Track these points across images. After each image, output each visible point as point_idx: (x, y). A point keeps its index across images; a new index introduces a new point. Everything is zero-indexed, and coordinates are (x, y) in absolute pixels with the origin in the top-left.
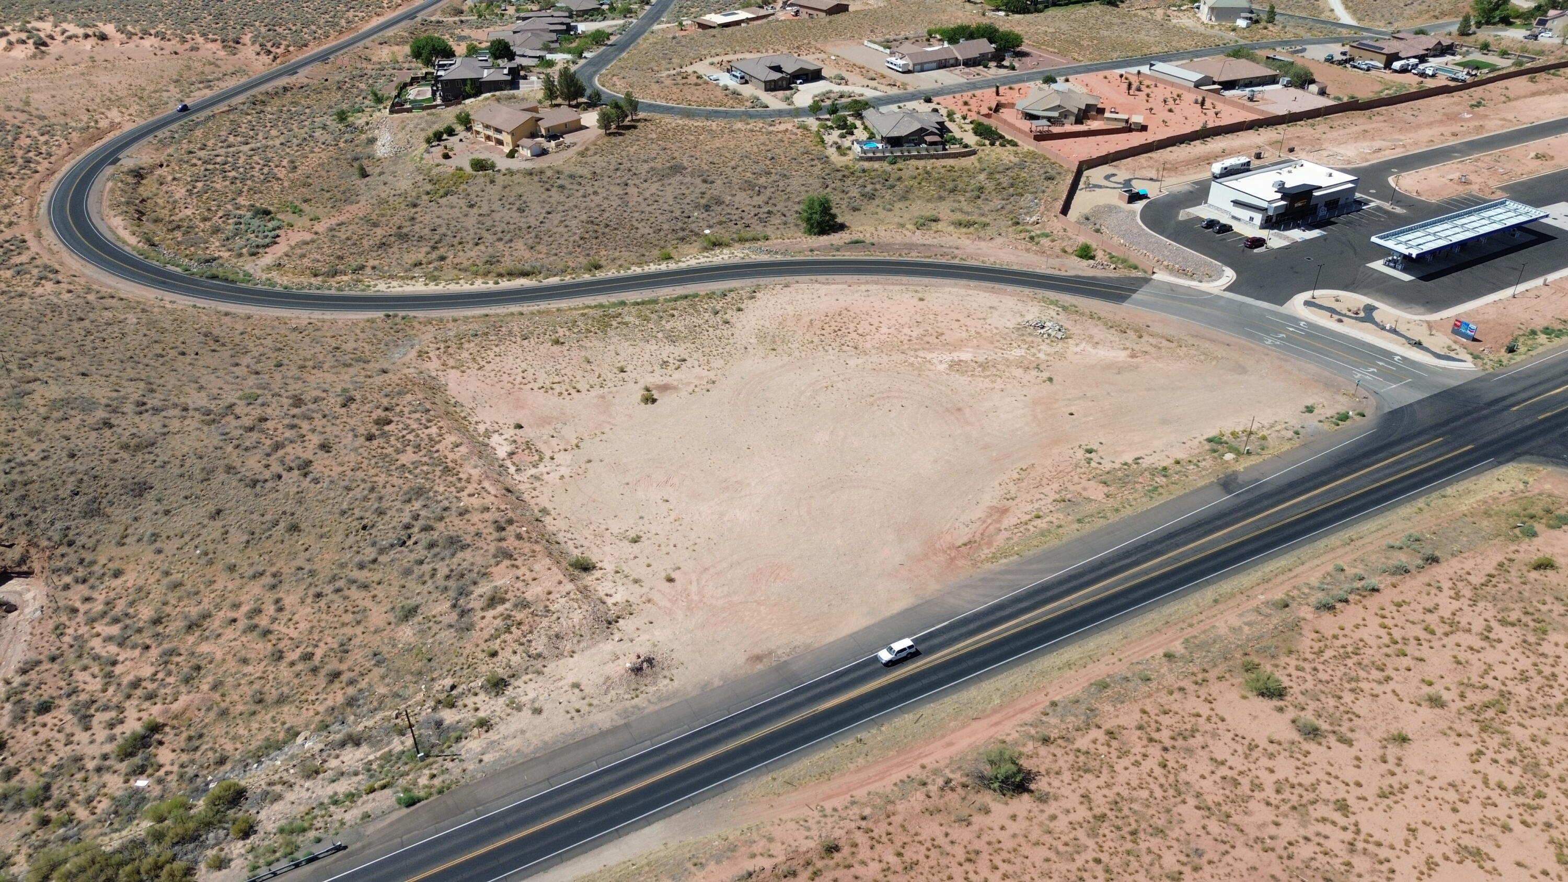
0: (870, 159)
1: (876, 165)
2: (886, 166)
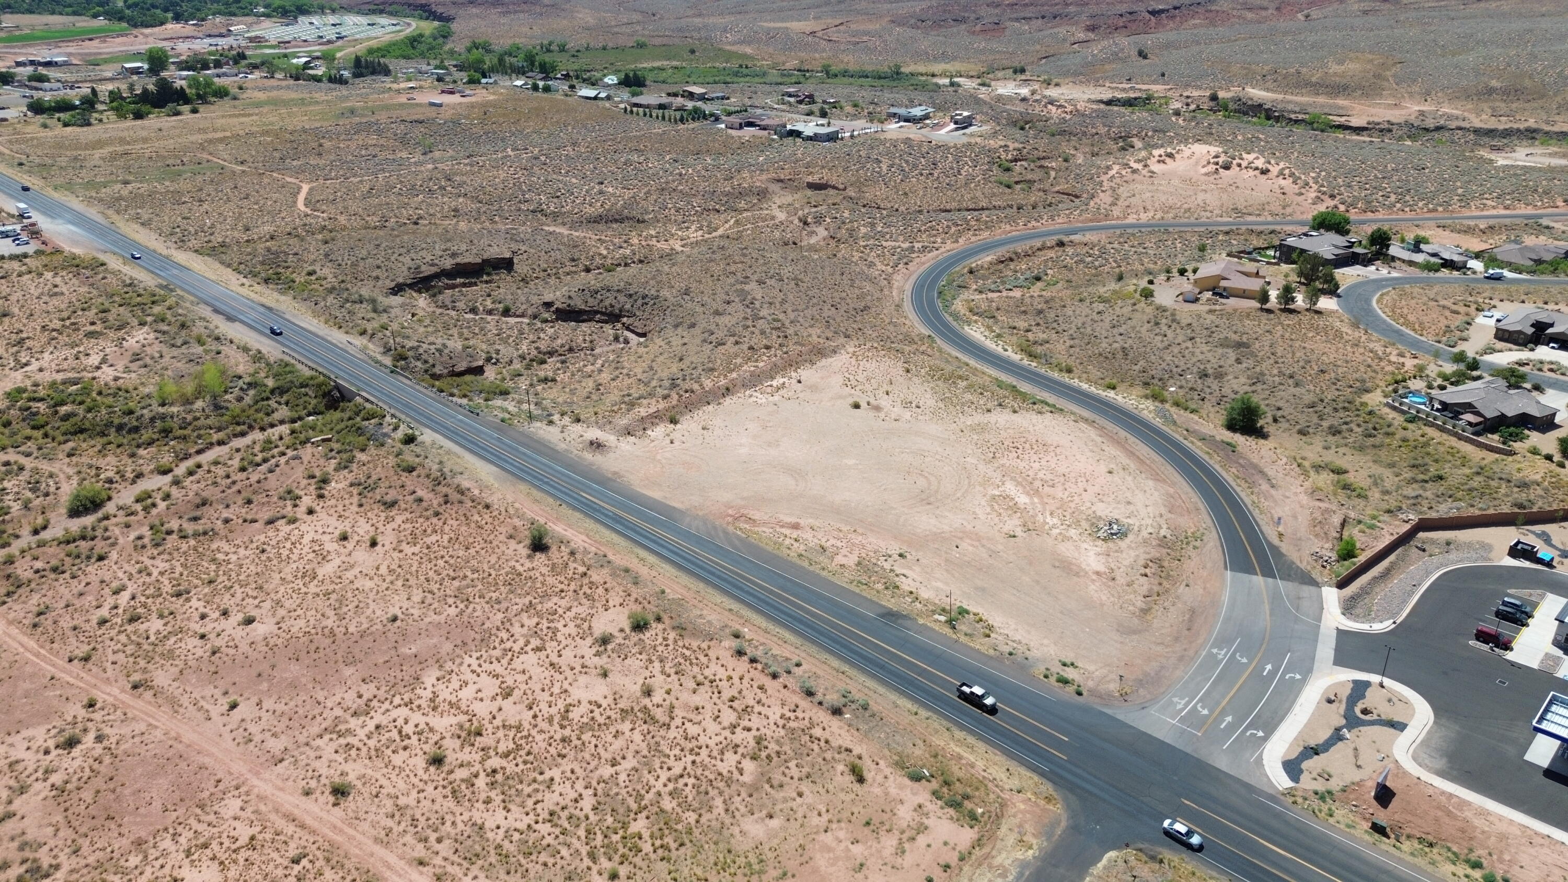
0: (1394, 408)
1: (1392, 414)
2: (1399, 419)
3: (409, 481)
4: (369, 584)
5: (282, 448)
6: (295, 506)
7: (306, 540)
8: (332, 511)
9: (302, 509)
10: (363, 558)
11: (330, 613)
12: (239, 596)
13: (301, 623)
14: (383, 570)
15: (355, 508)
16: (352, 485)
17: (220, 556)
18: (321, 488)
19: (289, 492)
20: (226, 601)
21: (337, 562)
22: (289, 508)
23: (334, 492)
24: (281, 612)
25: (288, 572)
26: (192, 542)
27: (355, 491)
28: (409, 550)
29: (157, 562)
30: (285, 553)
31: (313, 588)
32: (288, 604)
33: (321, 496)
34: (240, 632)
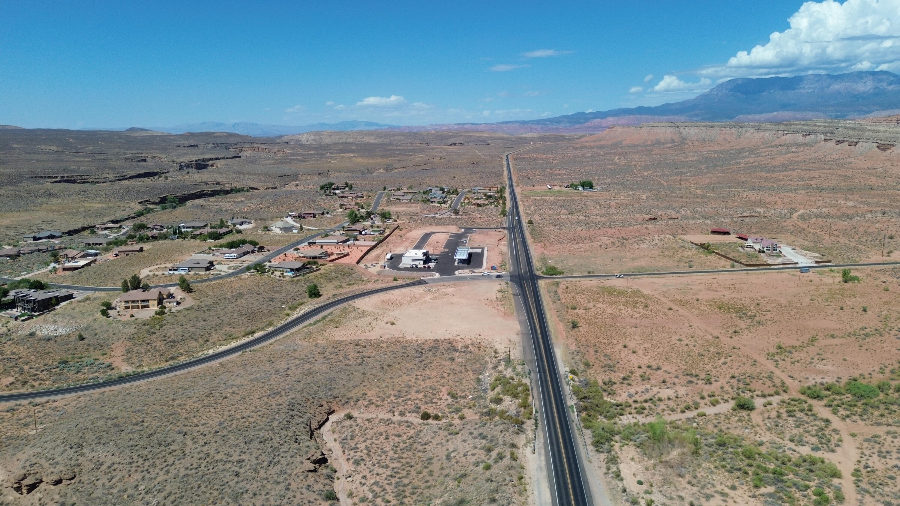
3: (591, 361)
4: (636, 337)
5: (634, 405)
6: (645, 373)
7: (649, 357)
8: (631, 365)
9: (642, 371)
10: (632, 345)
11: (653, 334)
12: (681, 349)
13: (664, 335)
14: (628, 339)
15: (621, 362)
16: (615, 372)
17: (684, 363)
18: (629, 376)
19: (643, 380)
20: (686, 348)
21: (642, 347)
22: (647, 373)
23: (624, 372)
24: (669, 340)
25: (661, 350)
26: (694, 372)
27: (616, 369)
28: (615, 342)
29: (709, 369)
30: (659, 356)
31: (655, 342)
32: (665, 341)
33: (632, 373)
34: (684, 339)
